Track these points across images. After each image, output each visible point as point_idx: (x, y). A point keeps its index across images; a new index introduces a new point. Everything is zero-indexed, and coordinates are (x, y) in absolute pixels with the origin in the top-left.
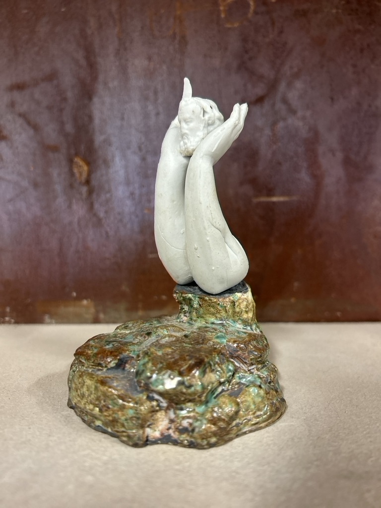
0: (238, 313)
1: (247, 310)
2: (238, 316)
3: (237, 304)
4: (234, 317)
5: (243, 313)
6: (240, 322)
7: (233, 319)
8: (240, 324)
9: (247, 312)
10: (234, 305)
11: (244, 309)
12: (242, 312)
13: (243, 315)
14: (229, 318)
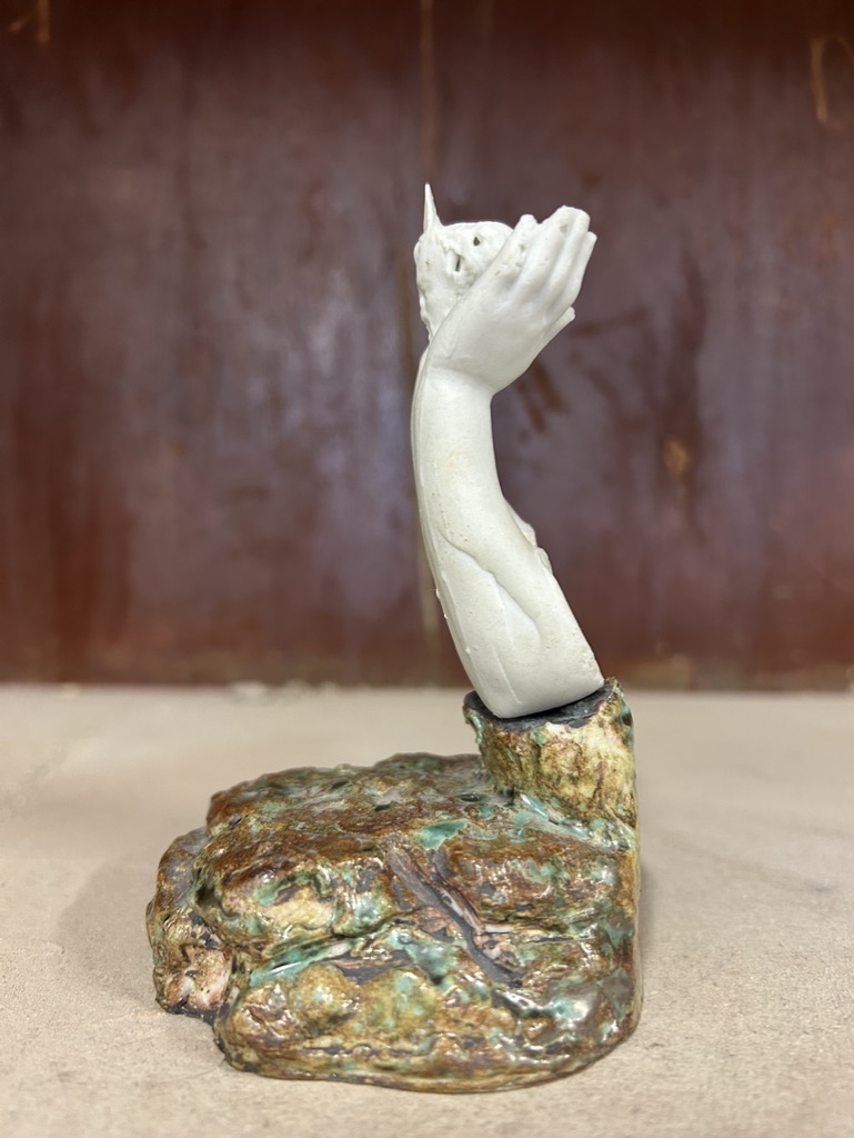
0: (550, 778)
1: (576, 774)
2: (549, 787)
3: (545, 753)
4: (539, 786)
5: (562, 781)
6: (555, 804)
7: (538, 791)
8: (556, 809)
9: (574, 781)
10: (539, 755)
11: (566, 771)
12: (559, 779)
13: (563, 786)
14: (529, 788)
